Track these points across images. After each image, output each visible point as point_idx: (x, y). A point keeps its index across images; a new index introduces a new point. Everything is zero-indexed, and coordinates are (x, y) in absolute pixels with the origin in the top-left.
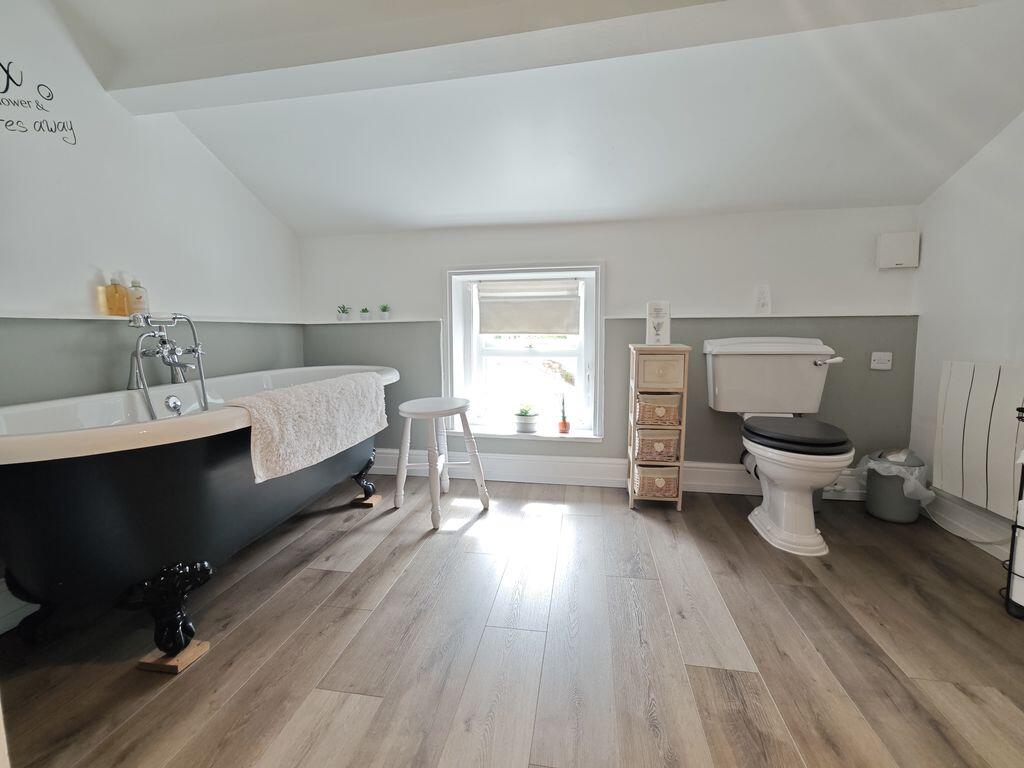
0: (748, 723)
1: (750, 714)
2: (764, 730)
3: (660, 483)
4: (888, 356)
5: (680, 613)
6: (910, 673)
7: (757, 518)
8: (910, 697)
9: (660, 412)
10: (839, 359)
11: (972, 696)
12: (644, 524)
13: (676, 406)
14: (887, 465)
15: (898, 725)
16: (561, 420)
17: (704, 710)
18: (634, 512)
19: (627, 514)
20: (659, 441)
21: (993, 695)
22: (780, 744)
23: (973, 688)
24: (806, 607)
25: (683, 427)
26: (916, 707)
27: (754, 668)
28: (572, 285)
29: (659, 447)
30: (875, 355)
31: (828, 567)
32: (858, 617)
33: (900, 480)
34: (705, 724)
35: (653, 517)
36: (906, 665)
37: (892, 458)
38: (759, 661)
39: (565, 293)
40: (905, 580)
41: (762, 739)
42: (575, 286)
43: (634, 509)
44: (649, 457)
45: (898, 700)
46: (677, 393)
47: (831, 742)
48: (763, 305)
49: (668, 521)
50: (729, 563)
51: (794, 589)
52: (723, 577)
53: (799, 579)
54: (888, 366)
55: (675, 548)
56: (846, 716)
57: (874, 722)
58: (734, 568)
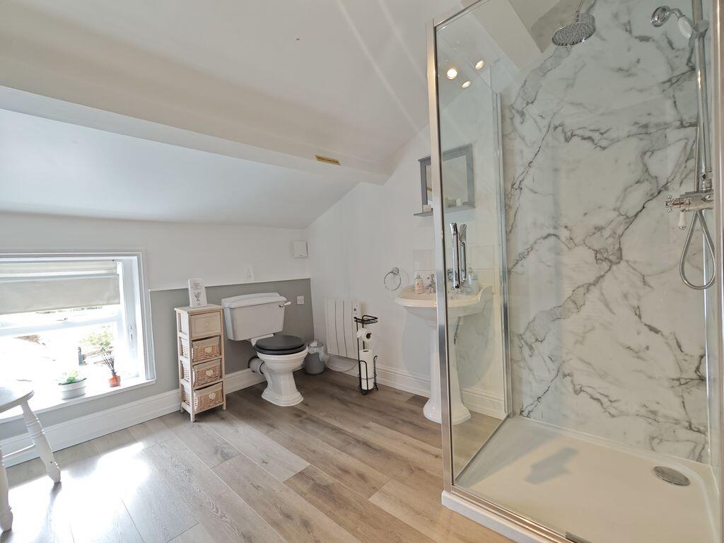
0: (319, 486)
1: (318, 482)
2: (325, 484)
3: (212, 396)
4: (302, 297)
5: (264, 462)
6: (351, 431)
7: (267, 395)
8: (355, 439)
9: (209, 350)
10: (289, 303)
11: (367, 428)
12: (209, 427)
13: (218, 343)
14: (312, 349)
15: (357, 451)
16: (111, 376)
17: (302, 494)
18: (197, 423)
19: (193, 426)
20: (209, 369)
21: (371, 424)
22: (333, 484)
23: (367, 425)
24: (310, 427)
25: (223, 356)
26: (358, 441)
27: (309, 464)
28: (111, 265)
29: (209, 373)
30: (298, 298)
31: (307, 405)
32: (327, 420)
33: (317, 354)
34: (306, 499)
35: (212, 421)
36: (349, 429)
37: (312, 345)
38: (308, 460)
39: (104, 272)
40: (333, 397)
41: (327, 487)
42: (114, 266)
43: (195, 421)
44: (203, 382)
45: (353, 443)
46: (216, 336)
47: (346, 471)
48: (250, 276)
49: (223, 419)
50: (268, 424)
51: (301, 422)
52: (271, 433)
53: (300, 416)
54: (303, 303)
55: (238, 432)
56: (344, 459)
57: (352, 455)
58: (272, 426)
